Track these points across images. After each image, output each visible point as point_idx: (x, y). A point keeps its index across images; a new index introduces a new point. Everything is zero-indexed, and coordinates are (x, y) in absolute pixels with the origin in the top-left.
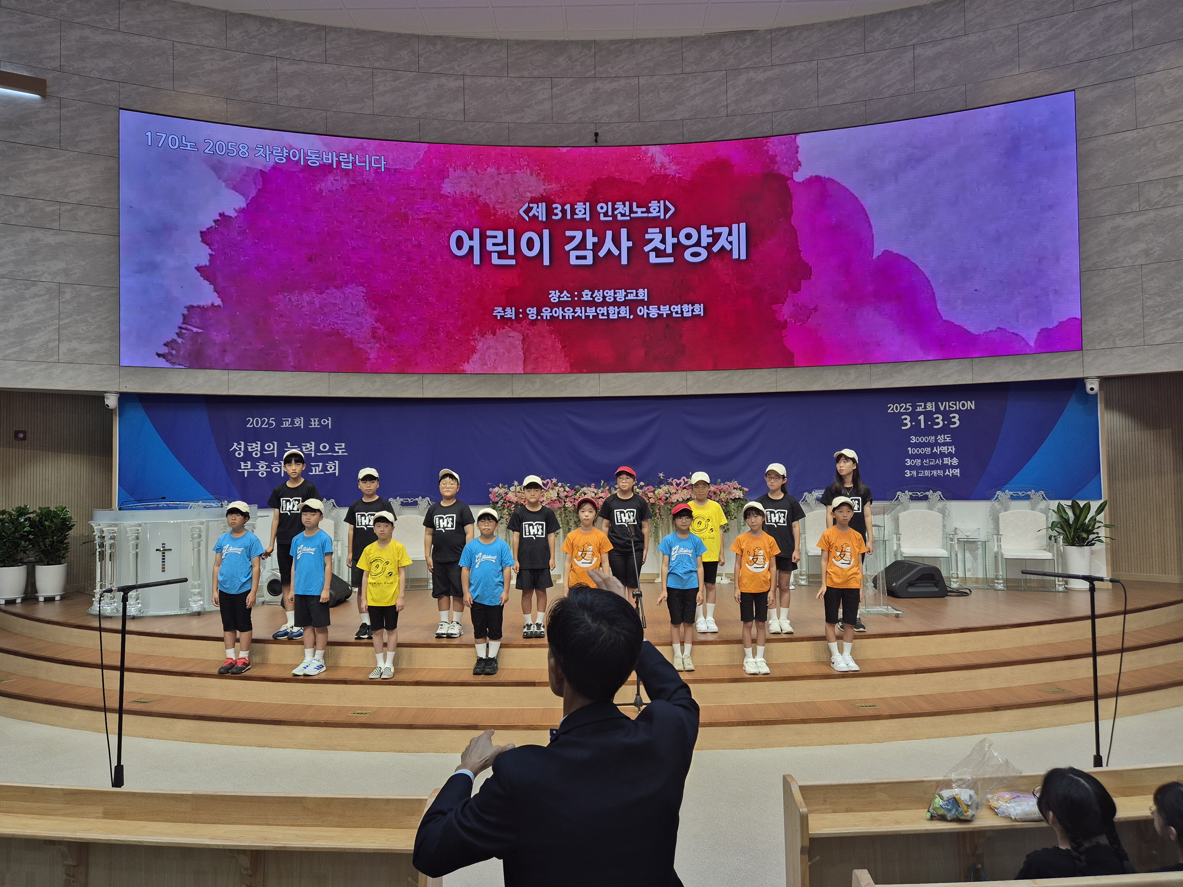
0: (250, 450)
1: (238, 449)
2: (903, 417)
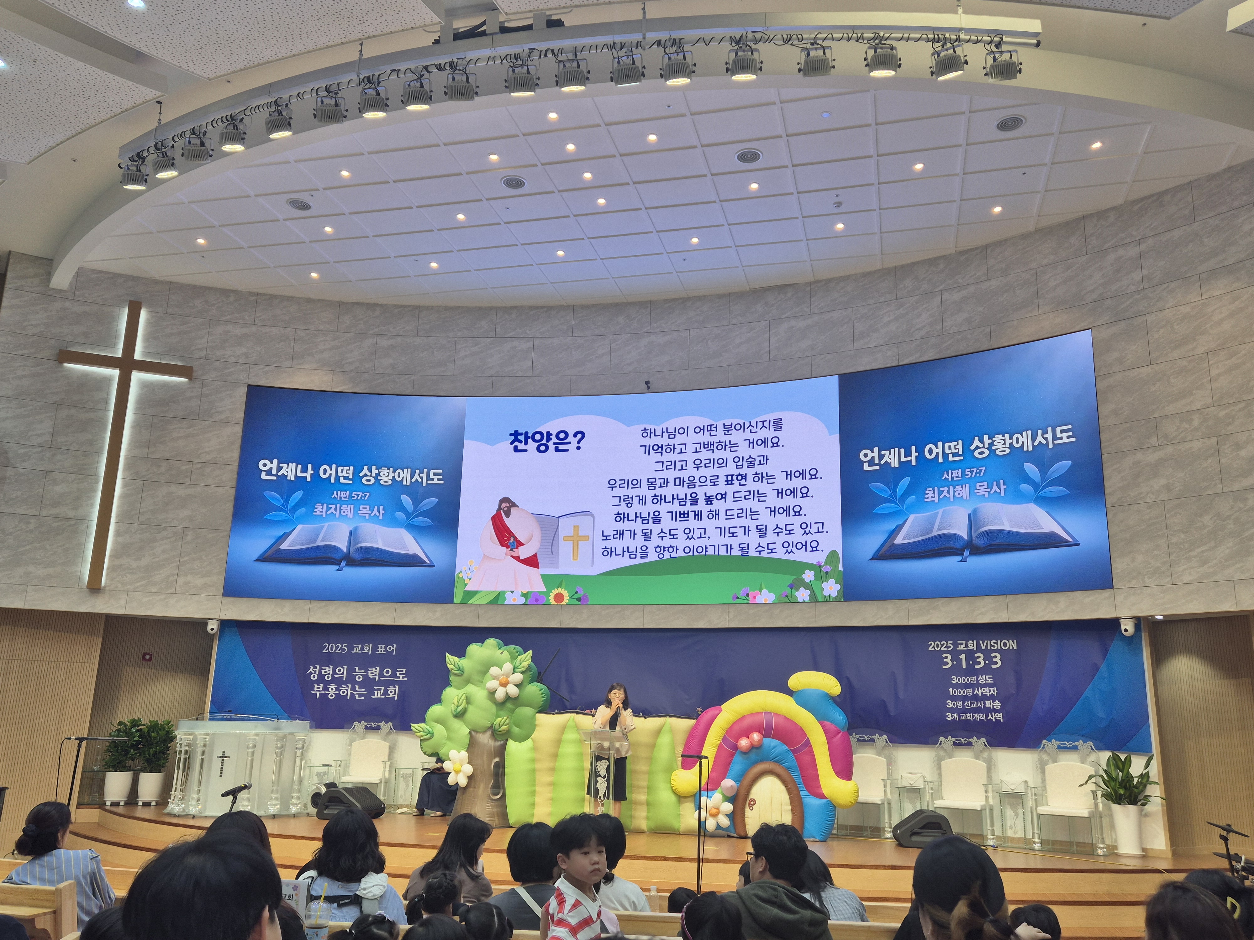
0: (323, 673)
1: (314, 672)
2: (944, 656)
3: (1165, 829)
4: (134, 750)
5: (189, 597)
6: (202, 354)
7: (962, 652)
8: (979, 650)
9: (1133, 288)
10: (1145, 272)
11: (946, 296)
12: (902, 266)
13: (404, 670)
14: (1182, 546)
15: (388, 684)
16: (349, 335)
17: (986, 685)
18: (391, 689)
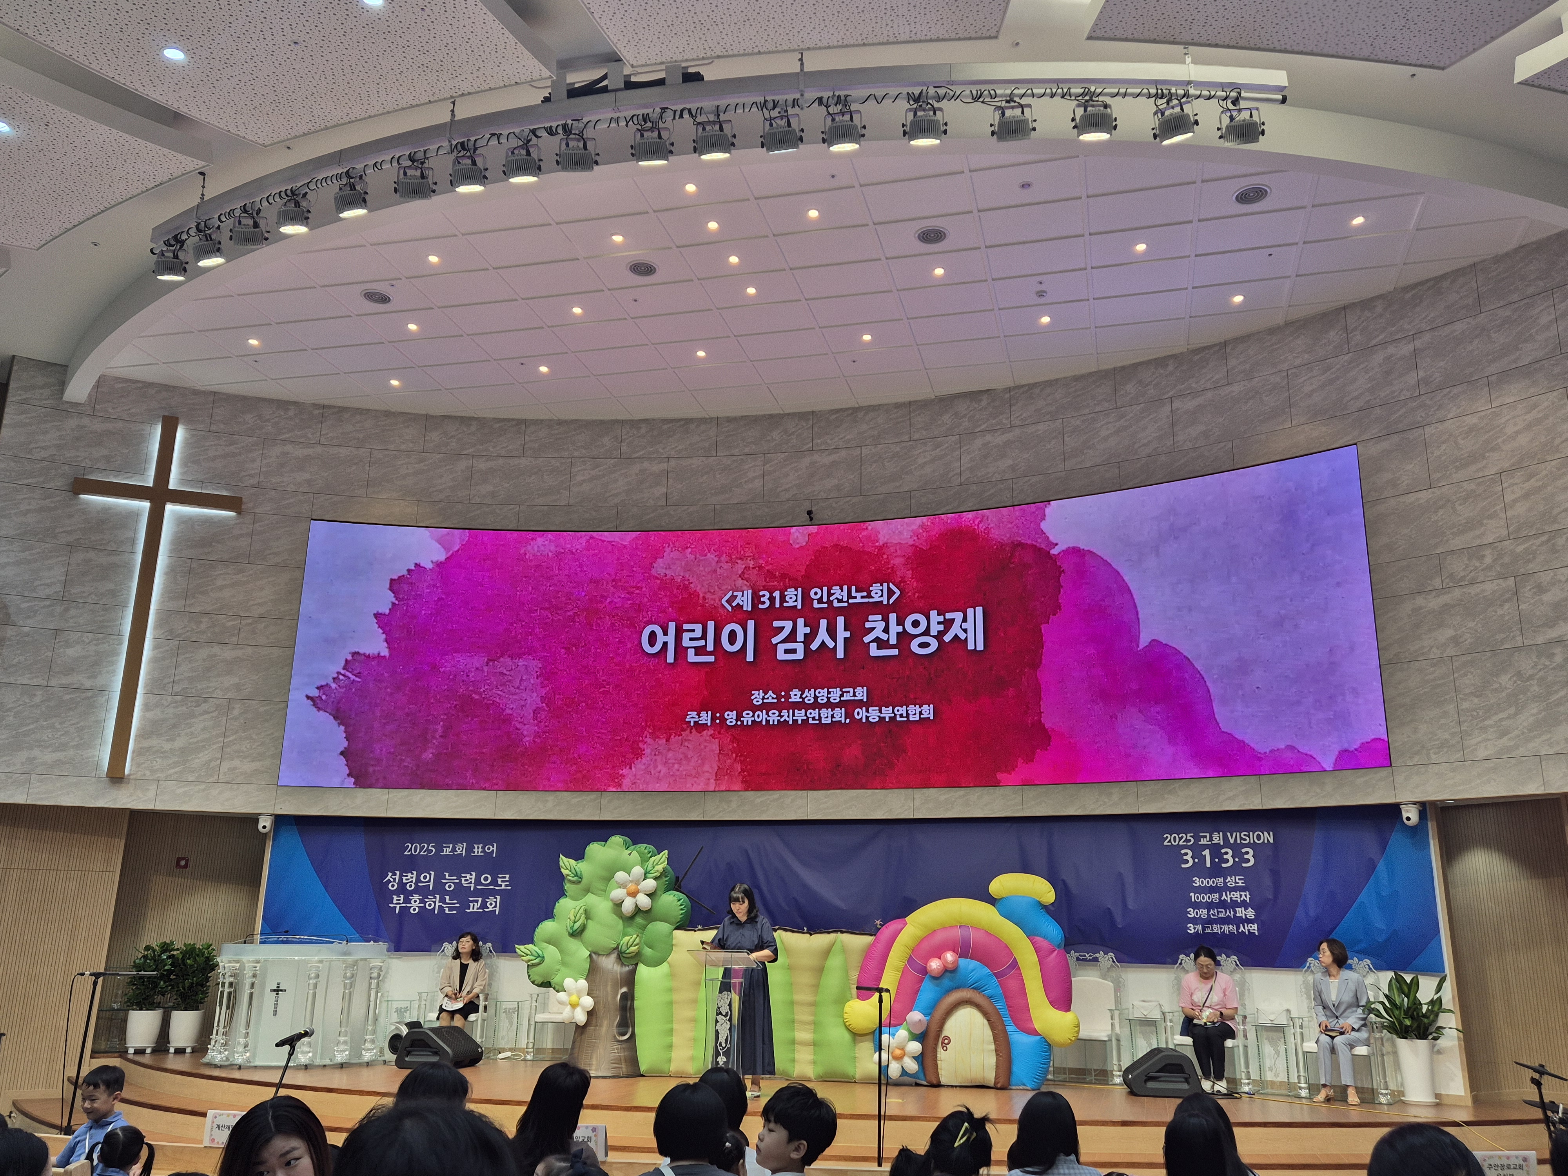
0: (405, 881)
1: (392, 880)
2: (1183, 852)
3: (1463, 1070)
4: (165, 982)
5: (236, 786)
6: (254, 481)
7: (1205, 847)
8: (1227, 844)
9: (1408, 394)
10: (1421, 374)
11: (1177, 404)
12: (1123, 368)
13: (508, 876)
14: (1475, 714)
15: (485, 894)
16: (438, 456)
17: (1235, 889)
18: (491, 900)
